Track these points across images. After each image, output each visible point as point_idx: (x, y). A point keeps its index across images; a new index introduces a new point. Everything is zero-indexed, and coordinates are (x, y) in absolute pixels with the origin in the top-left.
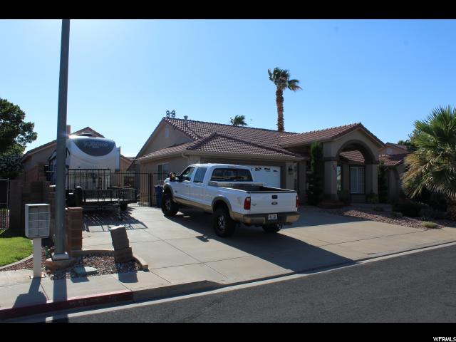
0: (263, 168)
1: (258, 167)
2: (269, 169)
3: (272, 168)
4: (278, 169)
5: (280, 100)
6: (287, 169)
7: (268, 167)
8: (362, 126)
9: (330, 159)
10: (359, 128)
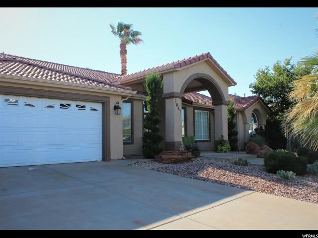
0: (73, 104)
1: (64, 102)
2: (84, 107)
3: (89, 105)
4: (99, 107)
5: (123, 52)
6: (112, 107)
7: (82, 104)
8: (211, 58)
9: (172, 96)
10: (207, 59)
